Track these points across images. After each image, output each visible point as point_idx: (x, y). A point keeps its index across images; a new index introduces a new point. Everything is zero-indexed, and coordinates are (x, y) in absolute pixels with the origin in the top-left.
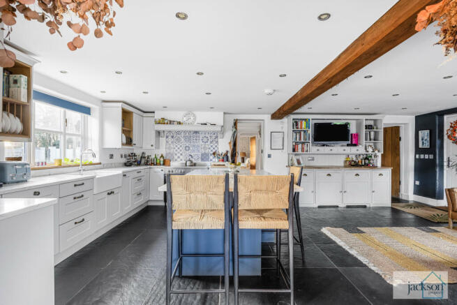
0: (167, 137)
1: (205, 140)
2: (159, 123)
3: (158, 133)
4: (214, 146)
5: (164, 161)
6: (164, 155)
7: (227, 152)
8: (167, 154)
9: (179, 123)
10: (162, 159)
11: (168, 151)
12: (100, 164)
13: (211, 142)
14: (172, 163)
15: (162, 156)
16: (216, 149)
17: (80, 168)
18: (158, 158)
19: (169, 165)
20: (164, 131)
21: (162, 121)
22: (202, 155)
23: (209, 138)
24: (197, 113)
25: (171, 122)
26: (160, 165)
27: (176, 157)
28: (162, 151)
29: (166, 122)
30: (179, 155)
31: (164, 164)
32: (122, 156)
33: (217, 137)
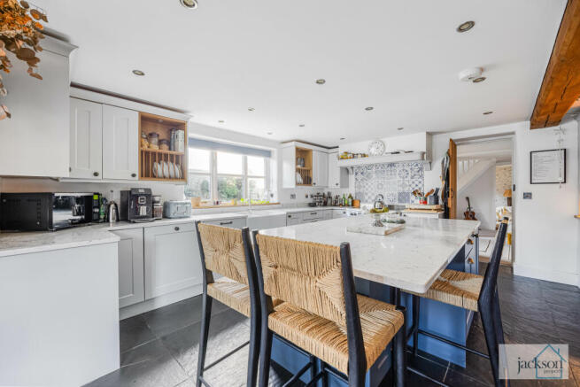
0: (356, 174)
1: (404, 174)
2: (342, 158)
3: (346, 171)
4: (417, 183)
5: (353, 202)
6: (353, 195)
7: (437, 190)
8: (356, 194)
9: (364, 156)
10: (350, 200)
11: (358, 190)
12: (278, 203)
13: (412, 178)
14: (362, 205)
15: (350, 196)
16: (420, 185)
17: (249, 208)
18: (347, 197)
19: (359, 207)
20: (352, 168)
21: (345, 156)
22: (400, 194)
23: (409, 172)
24: (387, 140)
25: (354, 156)
26: (348, 206)
27: (366, 198)
28: (351, 190)
29: (349, 156)
30: (369, 194)
31: (353, 205)
32: (307, 197)
33: (421, 169)
